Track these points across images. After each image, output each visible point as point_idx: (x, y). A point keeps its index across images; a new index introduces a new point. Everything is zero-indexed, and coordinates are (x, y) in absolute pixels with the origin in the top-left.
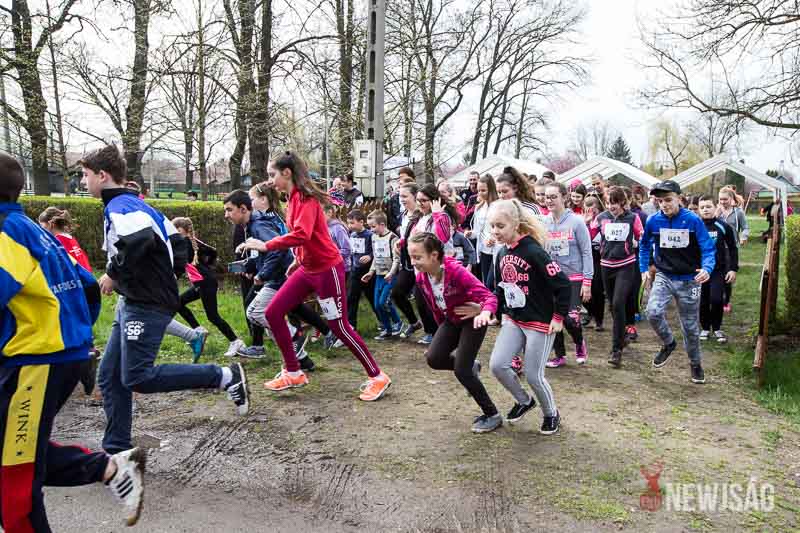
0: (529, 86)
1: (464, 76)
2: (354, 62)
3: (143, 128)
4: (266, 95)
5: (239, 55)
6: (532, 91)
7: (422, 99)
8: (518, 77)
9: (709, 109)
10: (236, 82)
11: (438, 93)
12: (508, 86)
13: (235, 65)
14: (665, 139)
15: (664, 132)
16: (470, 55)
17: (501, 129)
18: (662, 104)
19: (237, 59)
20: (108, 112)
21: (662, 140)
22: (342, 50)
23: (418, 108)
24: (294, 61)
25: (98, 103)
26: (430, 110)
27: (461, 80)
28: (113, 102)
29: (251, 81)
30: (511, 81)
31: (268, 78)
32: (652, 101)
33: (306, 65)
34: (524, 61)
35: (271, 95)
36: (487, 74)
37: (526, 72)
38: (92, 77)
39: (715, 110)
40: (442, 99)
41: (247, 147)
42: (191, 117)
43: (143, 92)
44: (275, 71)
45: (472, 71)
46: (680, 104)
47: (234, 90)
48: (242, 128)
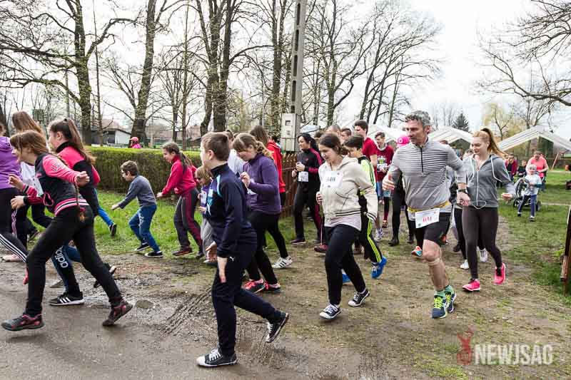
0: (399, 79)
1: (355, 72)
2: (283, 62)
3: (148, 104)
4: (225, 83)
5: (210, 58)
6: (401, 82)
7: (326, 87)
8: (392, 73)
9: (528, 95)
10: (207, 75)
11: (337, 83)
12: (384, 78)
13: (207, 64)
14: (495, 115)
15: (494, 110)
16: (359, 59)
17: (379, 108)
18: (494, 91)
19: (208, 60)
20: (127, 94)
21: (493, 116)
22: (275, 55)
23: (324, 93)
24: (244, 62)
25: (122, 89)
26: (331, 94)
27: (353, 74)
28: (130, 88)
29: (216, 75)
30: (387, 75)
31: (227, 73)
32: (485, 89)
33: (252, 65)
34: (396, 62)
35: (228, 84)
36: (370, 71)
37: (397, 69)
38: (119, 72)
39: (533, 96)
40: (340, 87)
41: (212, 117)
42: (177, 97)
43: (149, 82)
44: (231, 68)
45: (360, 68)
46: (507, 91)
47: (205, 81)
48: (209, 105)
